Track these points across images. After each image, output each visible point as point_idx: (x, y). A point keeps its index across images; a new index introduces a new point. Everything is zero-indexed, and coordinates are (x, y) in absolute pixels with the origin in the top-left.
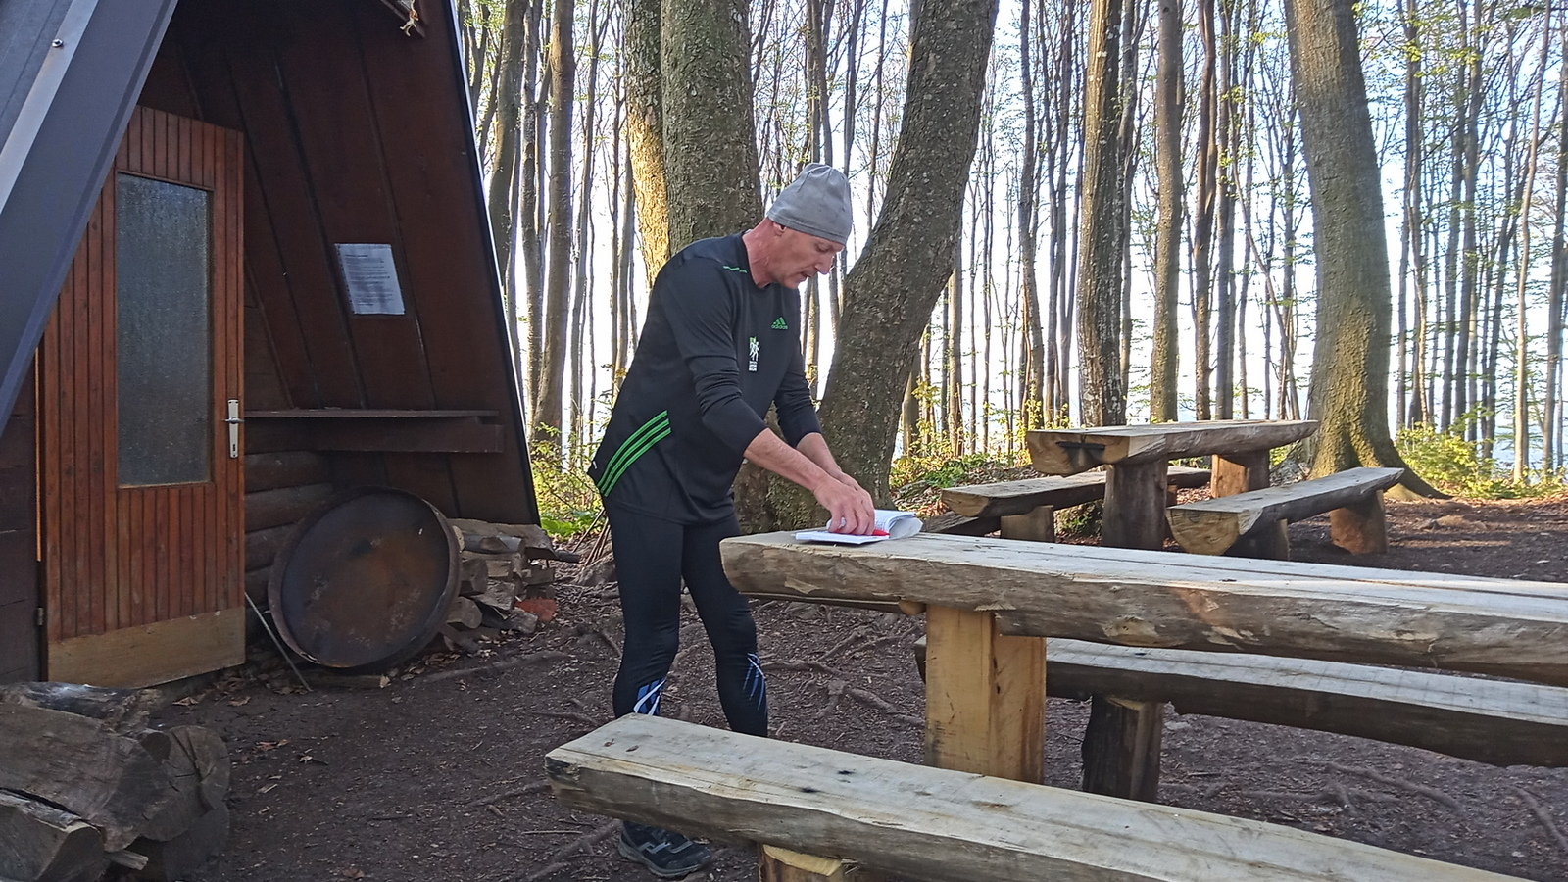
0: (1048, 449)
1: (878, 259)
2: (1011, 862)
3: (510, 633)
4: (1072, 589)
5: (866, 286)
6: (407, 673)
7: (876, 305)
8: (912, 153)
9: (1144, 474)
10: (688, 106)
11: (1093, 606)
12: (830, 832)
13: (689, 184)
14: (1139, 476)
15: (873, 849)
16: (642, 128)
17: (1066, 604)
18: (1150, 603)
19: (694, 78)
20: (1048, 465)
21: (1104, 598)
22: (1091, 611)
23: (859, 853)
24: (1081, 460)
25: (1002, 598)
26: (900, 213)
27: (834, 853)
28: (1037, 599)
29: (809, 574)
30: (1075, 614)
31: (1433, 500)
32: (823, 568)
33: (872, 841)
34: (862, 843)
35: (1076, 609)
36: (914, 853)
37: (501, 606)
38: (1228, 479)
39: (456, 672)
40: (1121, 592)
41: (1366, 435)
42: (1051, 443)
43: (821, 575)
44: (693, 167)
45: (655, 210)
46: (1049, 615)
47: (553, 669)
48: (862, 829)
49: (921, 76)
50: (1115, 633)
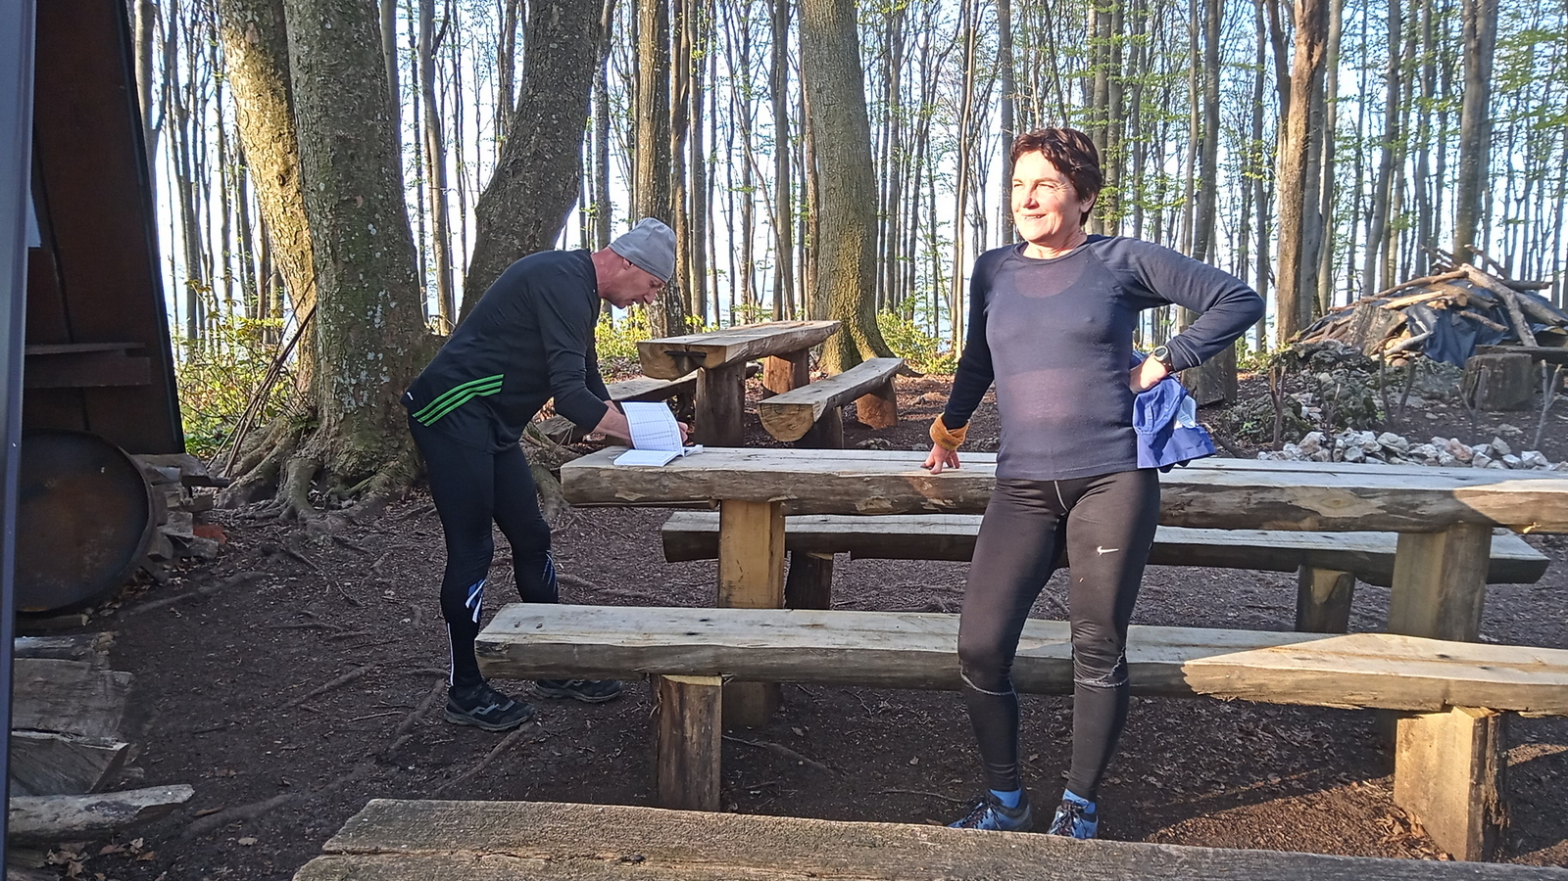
0: (658, 357)
1: (513, 191)
2: (842, 656)
3: (193, 559)
4: (838, 481)
5: (502, 216)
6: (104, 608)
7: (513, 233)
8: (540, 97)
9: (730, 375)
10: (323, 39)
11: (851, 491)
12: (717, 658)
13: (327, 115)
14: (726, 376)
15: (746, 664)
16: (243, 45)
17: (833, 493)
18: (888, 488)
19: (327, 11)
20: (657, 371)
21: (858, 486)
22: (849, 495)
23: (735, 668)
24: (686, 366)
25: (789, 492)
26: (533, 150)
27: (717, 672)
28: (814, 490)
29: (639, 486)
30: (839, 497)
31: (912, 379)
32: (651, 481)
33: (747, 659)
34: (739, 661)
35: (839, 494)
36: (776, 661)
37: (183, 535)
38: (778, 372)
39: (161, 602)
40: (872, 481)
41: (861, 327)
42: (660, 353)
43: (649, 486)
44: (331, 99)
45: (262, 129)
46: (820, 500)
47: (258, 588)
48: (740, 651)
49: (545, 26)
50: (864, 508)
